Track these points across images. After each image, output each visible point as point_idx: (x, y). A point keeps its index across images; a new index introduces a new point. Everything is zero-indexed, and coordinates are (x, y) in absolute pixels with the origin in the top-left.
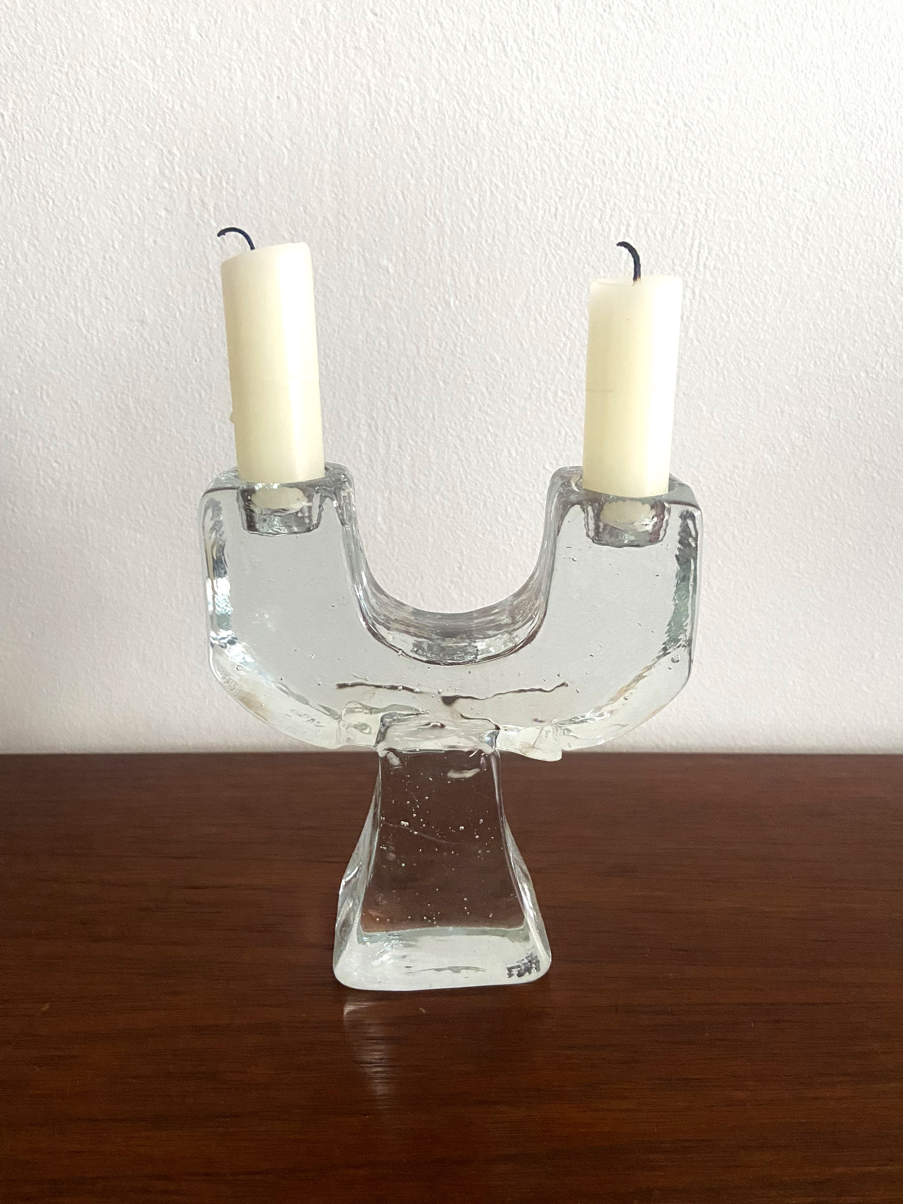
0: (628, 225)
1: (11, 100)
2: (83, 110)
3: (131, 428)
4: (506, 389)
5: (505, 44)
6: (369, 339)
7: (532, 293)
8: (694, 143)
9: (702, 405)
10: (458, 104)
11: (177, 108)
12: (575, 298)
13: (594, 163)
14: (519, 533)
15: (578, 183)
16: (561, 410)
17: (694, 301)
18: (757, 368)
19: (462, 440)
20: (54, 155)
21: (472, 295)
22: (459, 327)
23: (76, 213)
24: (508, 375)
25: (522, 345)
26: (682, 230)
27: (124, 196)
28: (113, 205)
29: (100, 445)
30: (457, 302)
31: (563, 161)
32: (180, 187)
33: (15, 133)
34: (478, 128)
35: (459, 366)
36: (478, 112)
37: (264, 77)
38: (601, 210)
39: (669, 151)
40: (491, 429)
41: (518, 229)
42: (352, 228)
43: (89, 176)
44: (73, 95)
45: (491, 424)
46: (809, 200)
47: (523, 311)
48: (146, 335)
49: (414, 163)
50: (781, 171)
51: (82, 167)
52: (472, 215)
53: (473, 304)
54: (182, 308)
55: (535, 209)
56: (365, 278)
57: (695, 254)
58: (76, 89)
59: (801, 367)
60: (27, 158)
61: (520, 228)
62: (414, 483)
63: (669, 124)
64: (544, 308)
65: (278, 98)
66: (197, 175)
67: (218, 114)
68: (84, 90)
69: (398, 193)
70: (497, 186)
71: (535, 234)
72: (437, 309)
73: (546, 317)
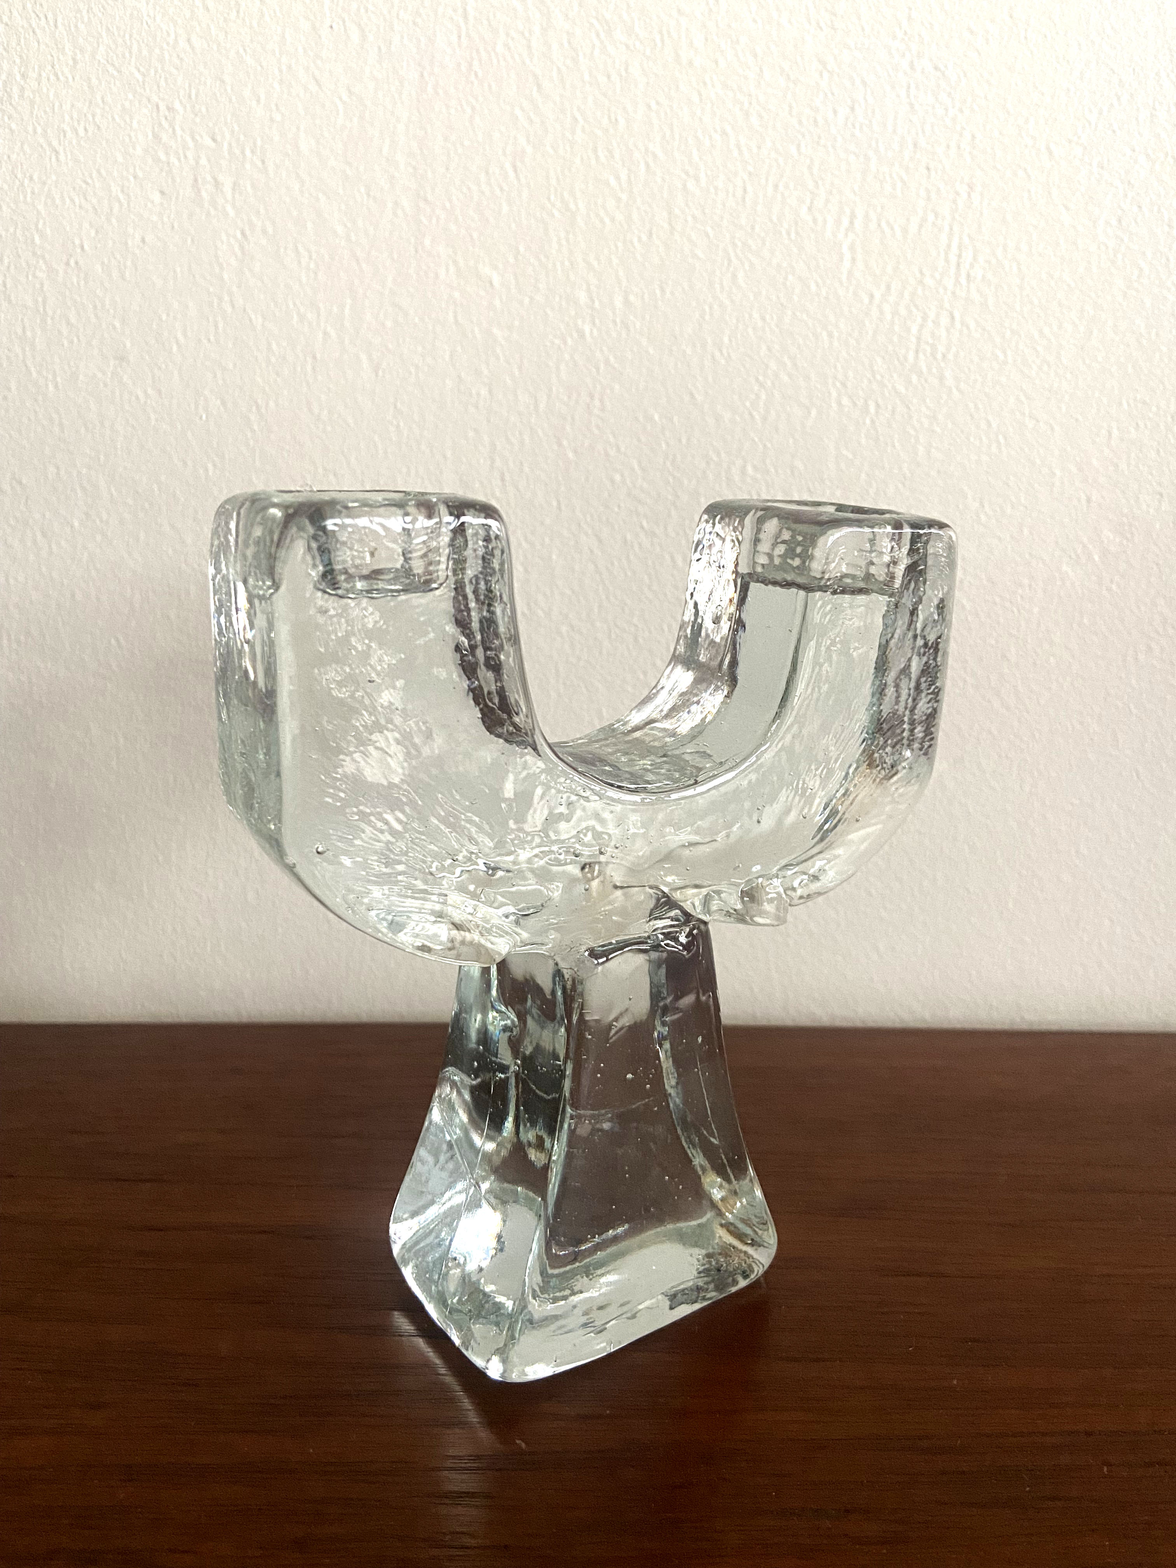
0: (853, 216)
2: (42, 47)
3: (101, 519)
6: (462, 388)
7: (707, 317)
8: (949, 94)
9: (966, 488)
10: (598, 35)
11: (182, 42)
13: (800, 122)
15: (777, 152)
18: (1049, 433)
19: (601, 542)
21: (618, 320)
22: (598, 369)
23: (29, 199)
24: (672, 443)
25: (692, 395)
26: (933, 223)
27: (99, 172)
28: (84, 186)
29: (54, 546)
30: (595, 332)
31: (754, 120)
32: (182, 159)
34: (626, 70)
35: (598, 427)
36: (627, 46)
38: (811, 193)
39: (911, 105)
40: (645, 524)
41: (686, 221)
42: (438, 219)
43: (50, 144)
44: (31, 26)
45: (646, 516)
46: (1122, 182)
47: (694, 345)
48: (125, 378)
49: (531, 121)
50: (1079, 137)
51: (39, 130)
53: (620, 333)
54: (182, 339)
55: (712, 190)
56: (456, 294)
57: (953, 259)
59: (1115, 432)
61: (689, 219)
62: (530, 609)
63: (912, 66)
64: (726, 340)
65: (331, 27)
66: (208, 142)
67: (241, 51)
68: (46, 18)
69: (508, 167)
70: (655, 156)
71: (712, 228)
72: (565, 343)
73: (729, 354)
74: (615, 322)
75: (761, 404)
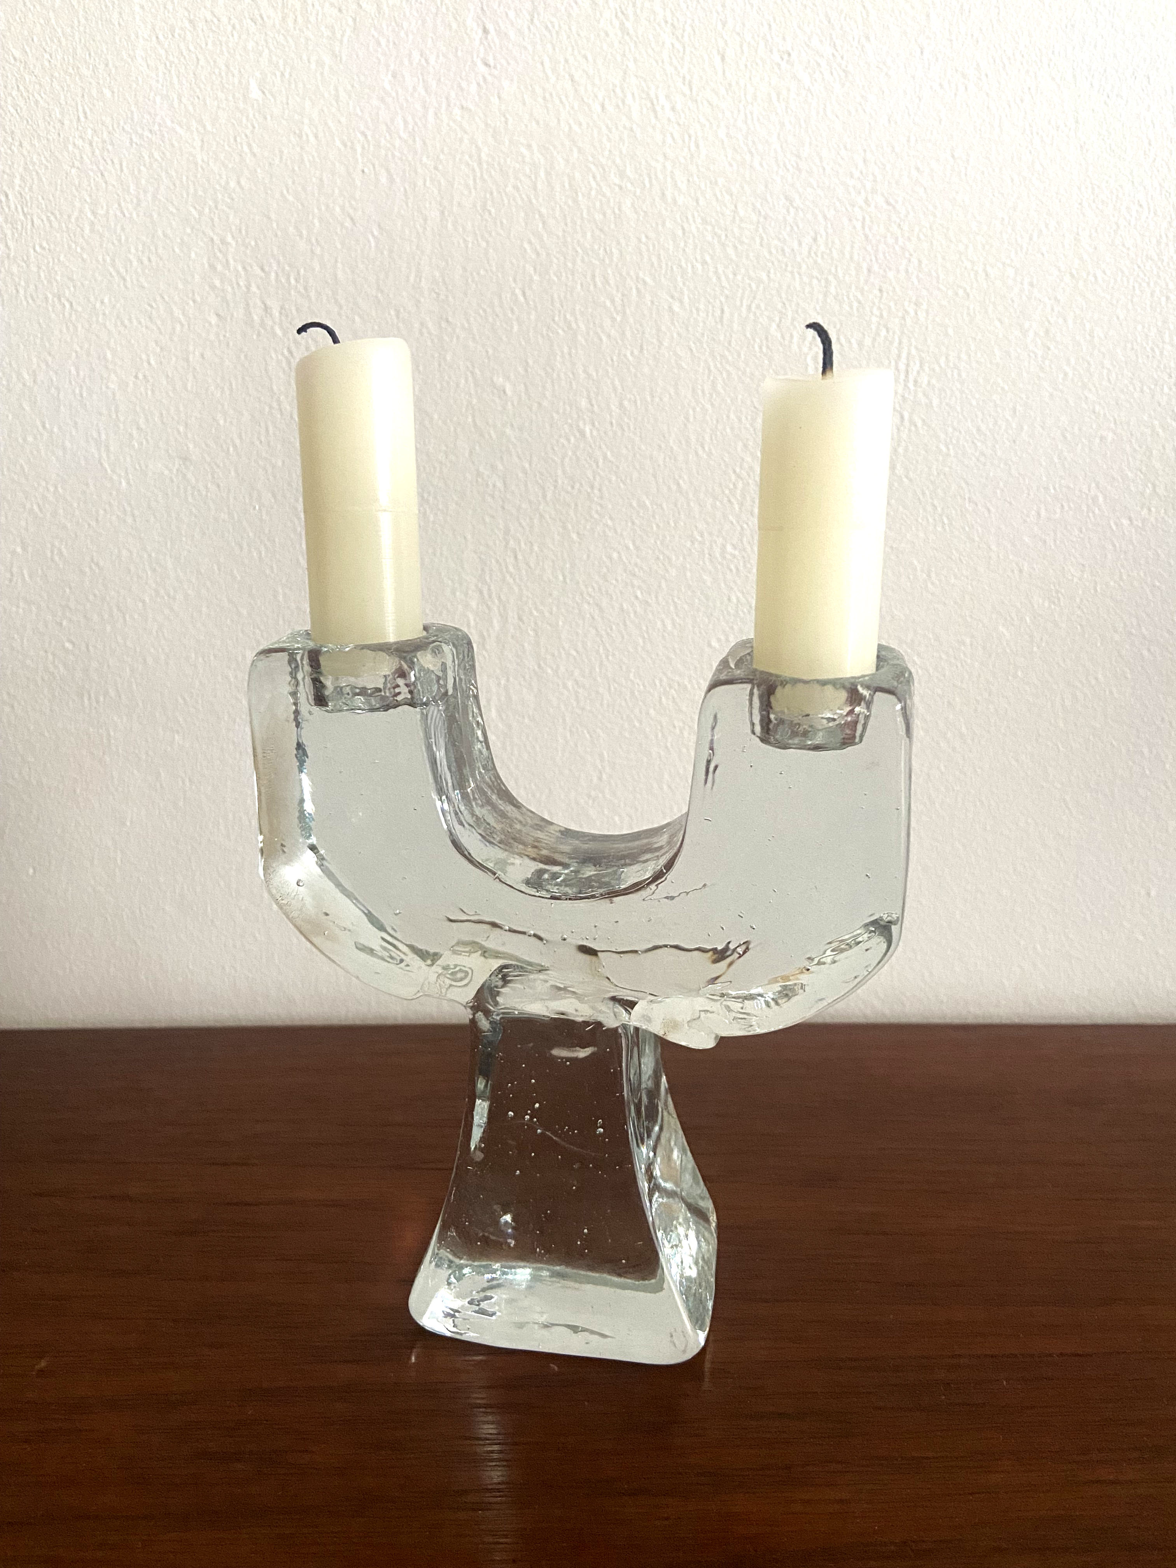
1: (18, 177)
2: (110, 187)
3: (169, 596)
4: (658, 543)
5: (655, 102)
6: (480, 480)
7: (691, 419)
8: (899, 226)
9: (916, 562)
10: (594, 177)
11: (233, 184)
12: (748, 426)
13: (770, 253)
14: (678, 731)
15: (750, 278)
16: (731, 570)
17: (902, 428)
18: (987, 515)
19: (601, 610)
20: (73, 246)
21: (614, 422)
22: (597, 463)
23: (100, 320)
24: (661, 525)
26: (885, 337)
27: (162, 297)
28: (149, 308)
29: (128, 619)
30: (595, 433)
31: (730, 251)
32: (235, 286)
33: (22, 217)
35: (598, 513)
36: (621, 188)
37: (345, 145)
38: (781, 312)
39: (866, 237)
40: (639, 594)
41: (673, 337)
42: (458, 338)
43: (118, 272)
44: (99, 169)
45: (639, 587)
46: (1050, 299)
47: (680, 442)
48: (190, 476)
49: (538, 254)
50: (1012, 260)
51: (108, 259)
52: (613, 320)
53: (615, 433)
54: (238, 442)
55: (694, 311)
56: (475, 401)
58: (102, 161)
59: (1043, 513)
60: (38, 248)
61: (675, 335)
62: (539, 666)
63: (866, 201)
64: (707, 438)
65: (363, 171)
66: (258, 271)
67: (285, 192)
68: (113, 162)
69: (518, 291)
70: (645, 282)
71: (694, 343)
72: (569, 440)
73: (710, 450)
74: (612, 423)
75: (739, 492)
